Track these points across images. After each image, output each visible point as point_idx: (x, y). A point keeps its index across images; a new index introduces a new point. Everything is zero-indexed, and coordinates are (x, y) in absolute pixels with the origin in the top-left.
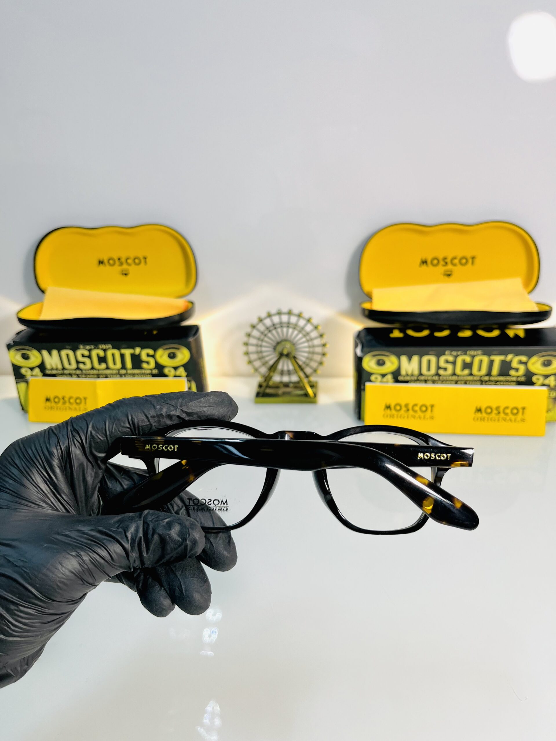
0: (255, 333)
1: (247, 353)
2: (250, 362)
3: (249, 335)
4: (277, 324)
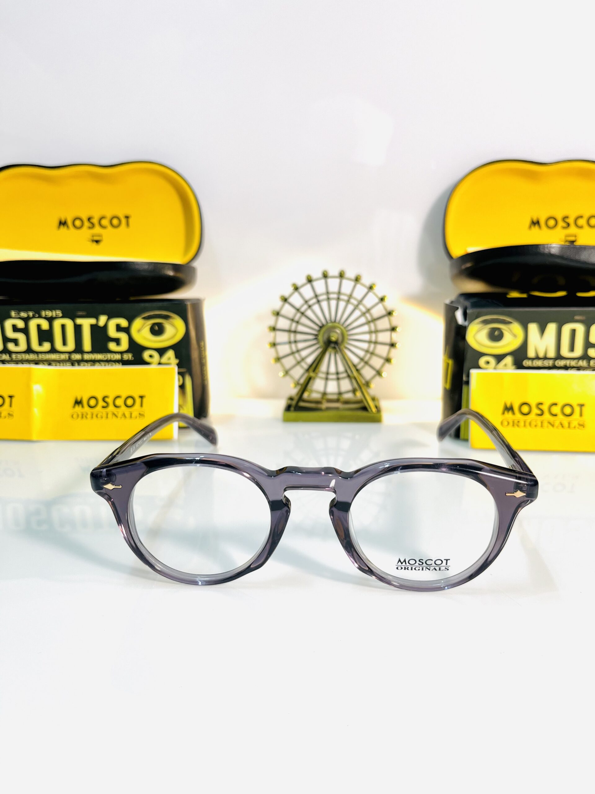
0: (287, 310)
1: (274, 345)
2: (278, 359)
3: (278, 314)
4: (322, 294)
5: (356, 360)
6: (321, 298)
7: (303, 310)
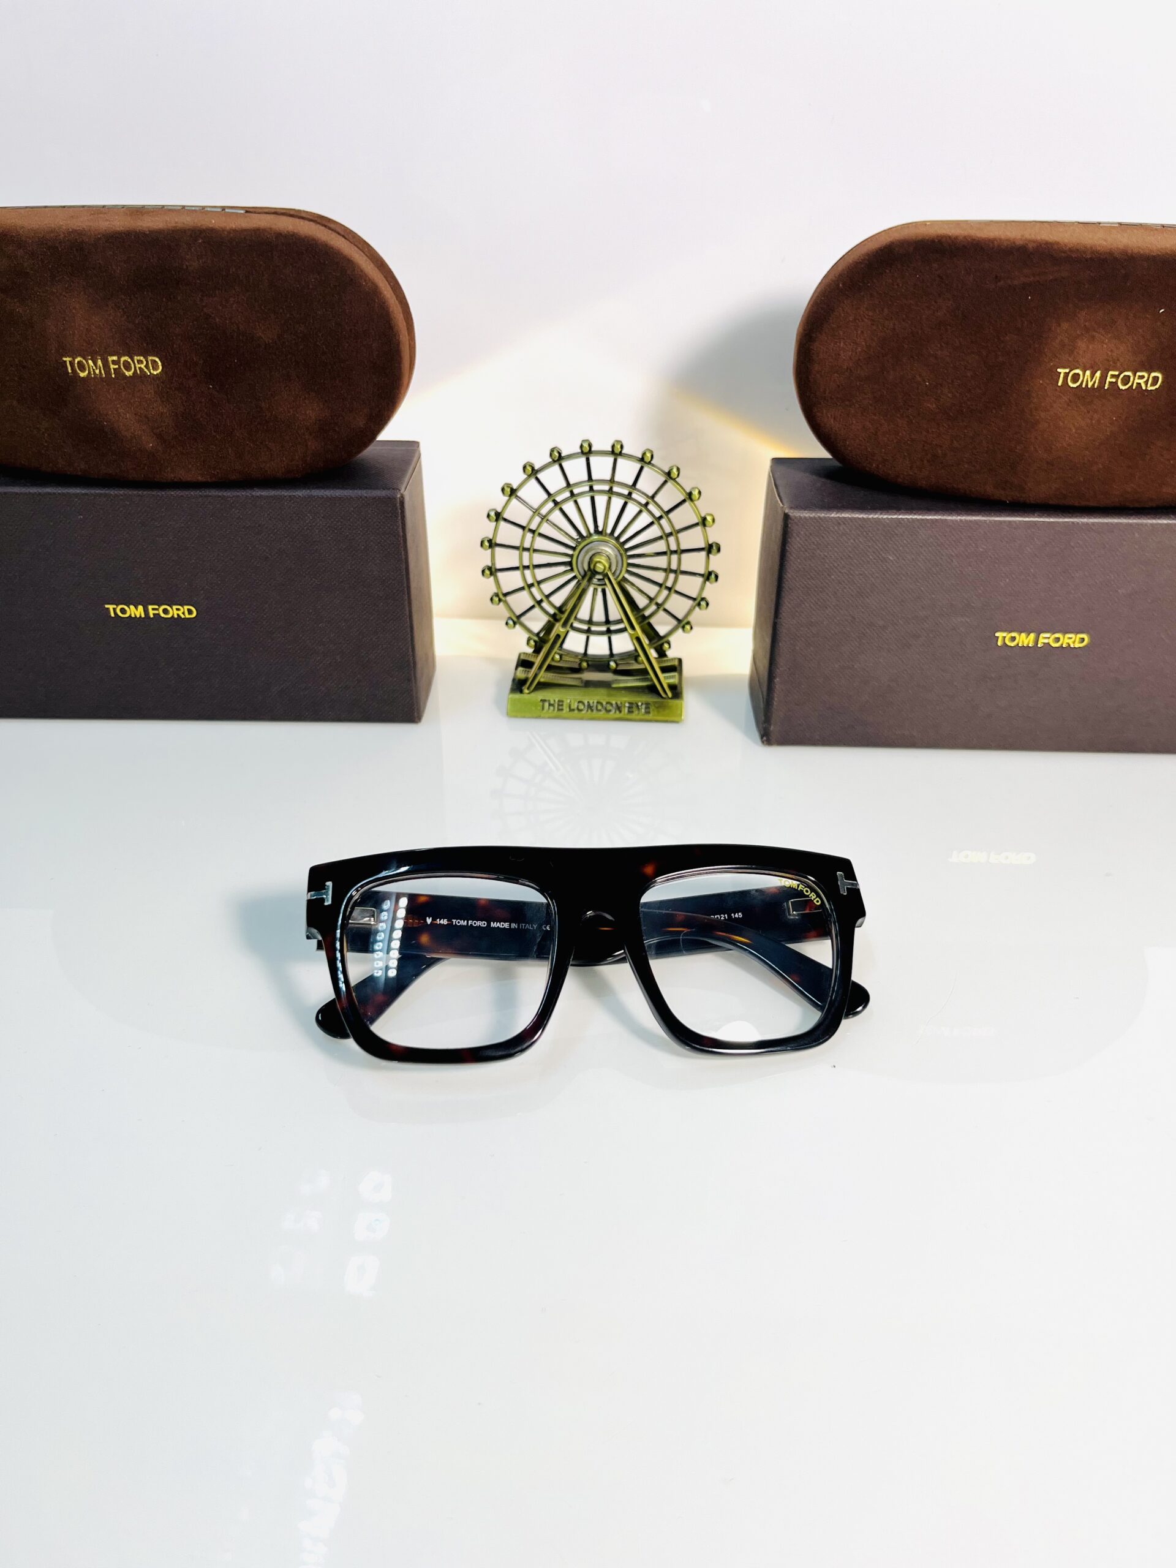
0: (517, 511)
1: (491, 571)
2: (500, 597)
3: (498, 516)
4: (577, 484)
5: (641, 601)
6: (576, 491)
7: (544, 511)
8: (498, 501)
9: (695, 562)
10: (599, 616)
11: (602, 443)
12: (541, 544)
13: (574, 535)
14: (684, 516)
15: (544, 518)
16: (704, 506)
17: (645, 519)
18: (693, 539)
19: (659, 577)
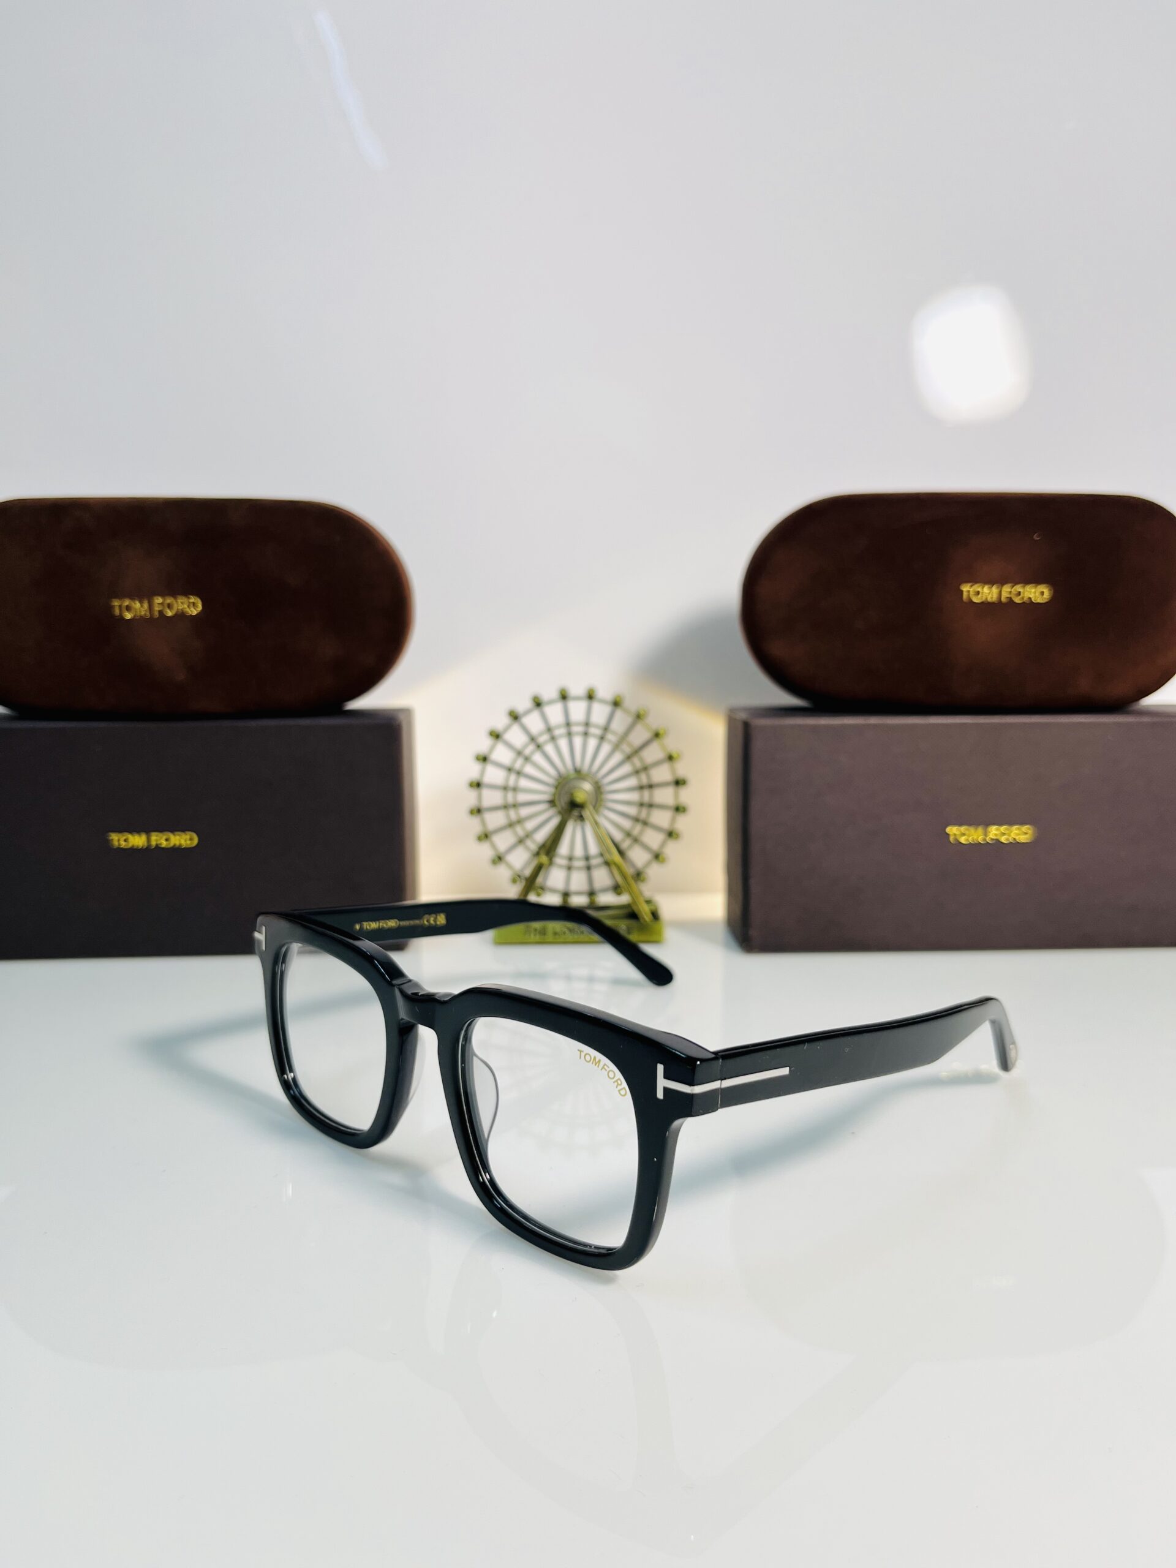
2: (485, 836)
3: (484, 759)
4: (558, 727)
6: (557, 733)
7: (527, 752)
8: (484, 744)
9: (665, 796)
10: (579, 852)
11: (577, 689)
12: (524, 783)
13: (553, 772)
14: (653, 753)
15: (527, 759)
16: (671, 743)
17: (618, 757)
18: (662, 774)
19: (632, 811)
